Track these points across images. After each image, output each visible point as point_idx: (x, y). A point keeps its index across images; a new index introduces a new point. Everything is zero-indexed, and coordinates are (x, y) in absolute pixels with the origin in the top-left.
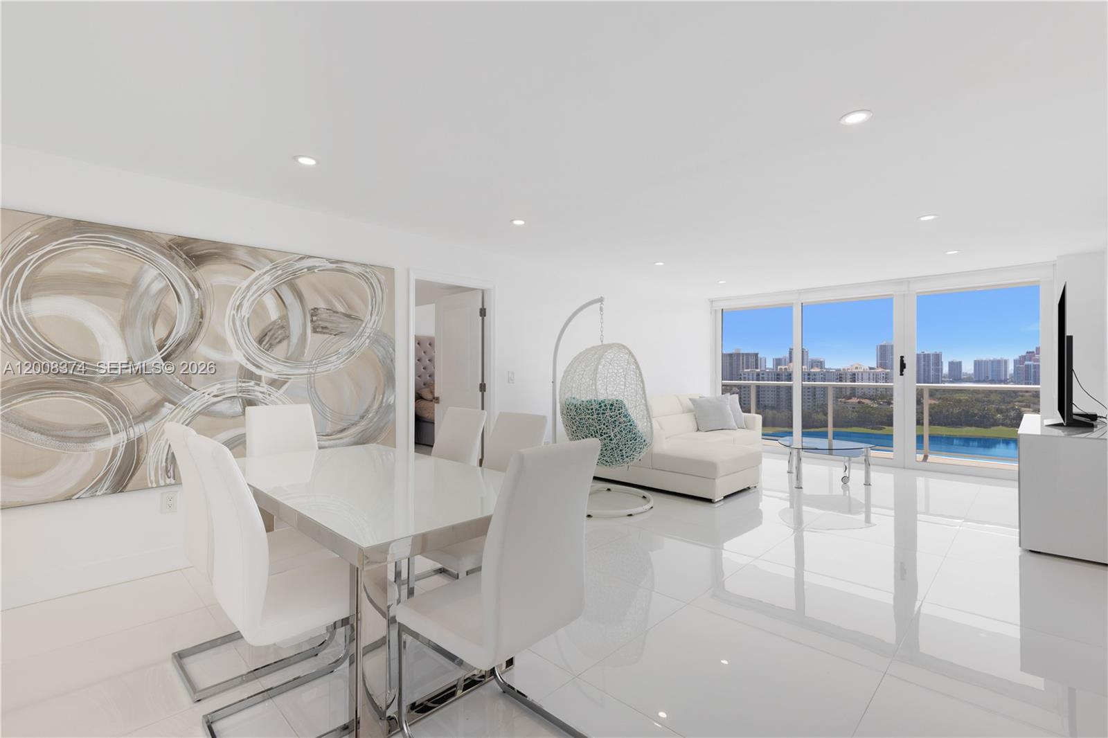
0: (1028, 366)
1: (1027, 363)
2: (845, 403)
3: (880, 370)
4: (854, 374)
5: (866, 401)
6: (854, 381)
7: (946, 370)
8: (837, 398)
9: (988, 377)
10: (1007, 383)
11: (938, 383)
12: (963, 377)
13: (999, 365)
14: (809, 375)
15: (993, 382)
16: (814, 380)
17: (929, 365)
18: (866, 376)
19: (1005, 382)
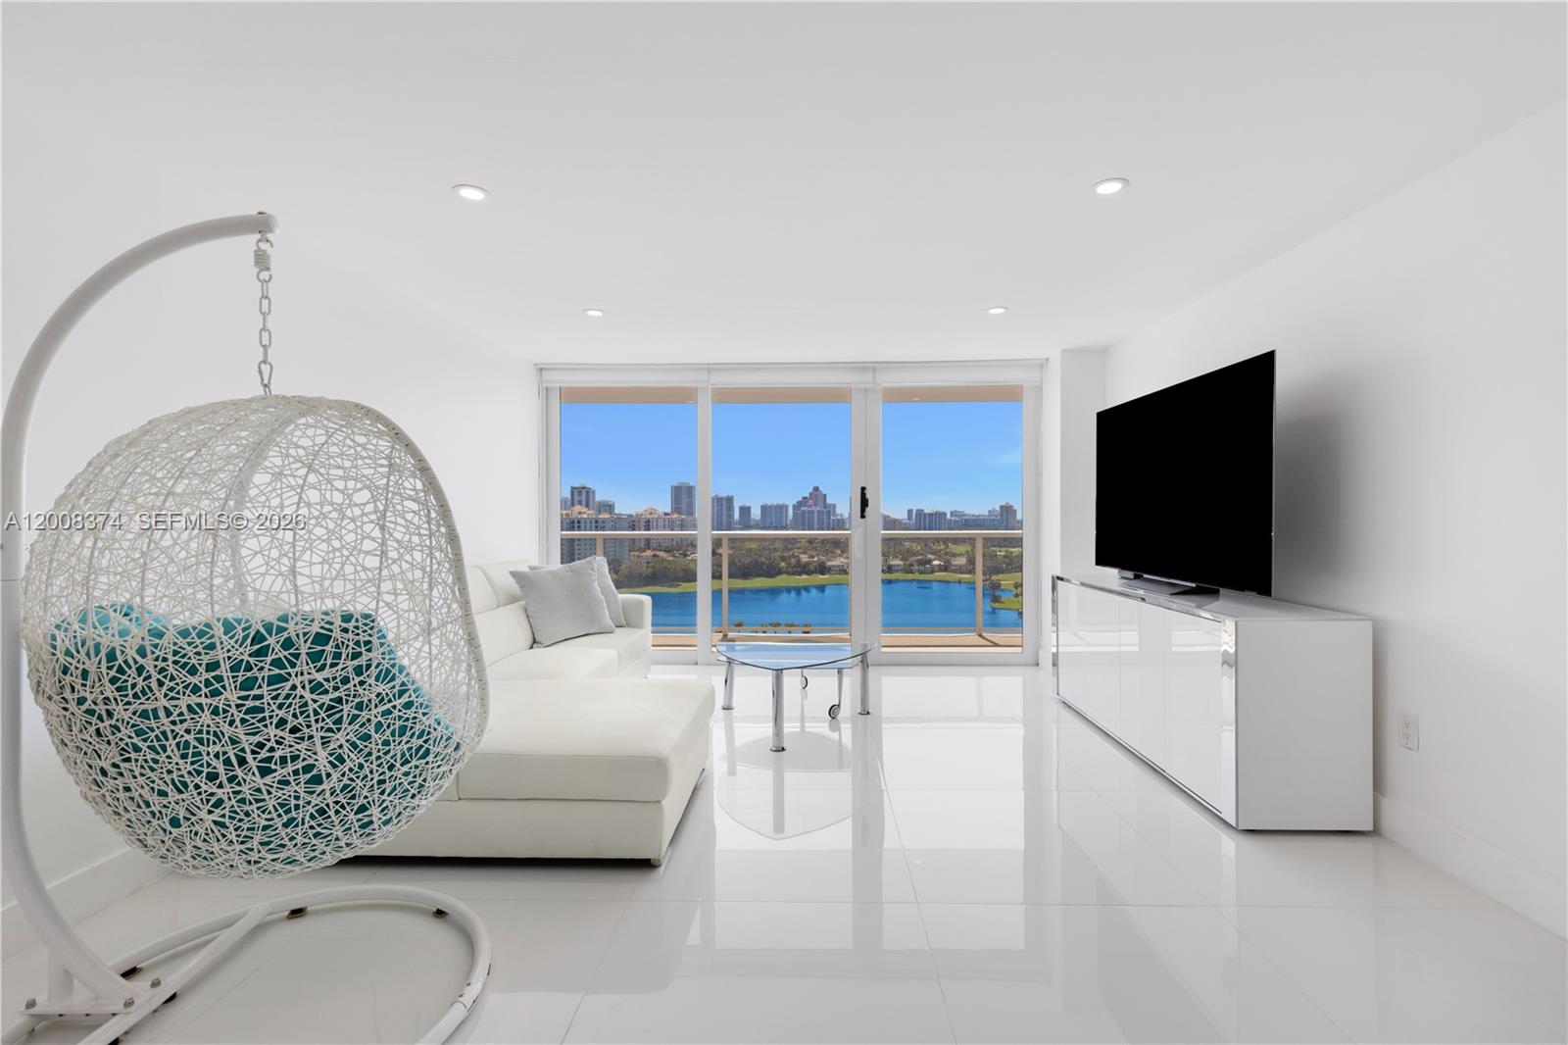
0: (804, 512)
1: (803, 508)
2: (639, 557)
3: (675, 516)
4: (649, 521)
5: (662, 554)
6: (649, 530)
7: (737, 515)
8: (630, 551)
9: (772, 524)
10: (787, 530)
11: (730, 530)
12: (752, 523)
13: (782, 508)
14: (596, 522)
15: (776, 528)
16: (603, 529)
17: (722, 513)
18: (661, 524)
19: (785, 528)
